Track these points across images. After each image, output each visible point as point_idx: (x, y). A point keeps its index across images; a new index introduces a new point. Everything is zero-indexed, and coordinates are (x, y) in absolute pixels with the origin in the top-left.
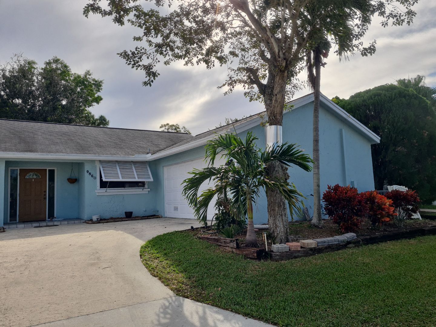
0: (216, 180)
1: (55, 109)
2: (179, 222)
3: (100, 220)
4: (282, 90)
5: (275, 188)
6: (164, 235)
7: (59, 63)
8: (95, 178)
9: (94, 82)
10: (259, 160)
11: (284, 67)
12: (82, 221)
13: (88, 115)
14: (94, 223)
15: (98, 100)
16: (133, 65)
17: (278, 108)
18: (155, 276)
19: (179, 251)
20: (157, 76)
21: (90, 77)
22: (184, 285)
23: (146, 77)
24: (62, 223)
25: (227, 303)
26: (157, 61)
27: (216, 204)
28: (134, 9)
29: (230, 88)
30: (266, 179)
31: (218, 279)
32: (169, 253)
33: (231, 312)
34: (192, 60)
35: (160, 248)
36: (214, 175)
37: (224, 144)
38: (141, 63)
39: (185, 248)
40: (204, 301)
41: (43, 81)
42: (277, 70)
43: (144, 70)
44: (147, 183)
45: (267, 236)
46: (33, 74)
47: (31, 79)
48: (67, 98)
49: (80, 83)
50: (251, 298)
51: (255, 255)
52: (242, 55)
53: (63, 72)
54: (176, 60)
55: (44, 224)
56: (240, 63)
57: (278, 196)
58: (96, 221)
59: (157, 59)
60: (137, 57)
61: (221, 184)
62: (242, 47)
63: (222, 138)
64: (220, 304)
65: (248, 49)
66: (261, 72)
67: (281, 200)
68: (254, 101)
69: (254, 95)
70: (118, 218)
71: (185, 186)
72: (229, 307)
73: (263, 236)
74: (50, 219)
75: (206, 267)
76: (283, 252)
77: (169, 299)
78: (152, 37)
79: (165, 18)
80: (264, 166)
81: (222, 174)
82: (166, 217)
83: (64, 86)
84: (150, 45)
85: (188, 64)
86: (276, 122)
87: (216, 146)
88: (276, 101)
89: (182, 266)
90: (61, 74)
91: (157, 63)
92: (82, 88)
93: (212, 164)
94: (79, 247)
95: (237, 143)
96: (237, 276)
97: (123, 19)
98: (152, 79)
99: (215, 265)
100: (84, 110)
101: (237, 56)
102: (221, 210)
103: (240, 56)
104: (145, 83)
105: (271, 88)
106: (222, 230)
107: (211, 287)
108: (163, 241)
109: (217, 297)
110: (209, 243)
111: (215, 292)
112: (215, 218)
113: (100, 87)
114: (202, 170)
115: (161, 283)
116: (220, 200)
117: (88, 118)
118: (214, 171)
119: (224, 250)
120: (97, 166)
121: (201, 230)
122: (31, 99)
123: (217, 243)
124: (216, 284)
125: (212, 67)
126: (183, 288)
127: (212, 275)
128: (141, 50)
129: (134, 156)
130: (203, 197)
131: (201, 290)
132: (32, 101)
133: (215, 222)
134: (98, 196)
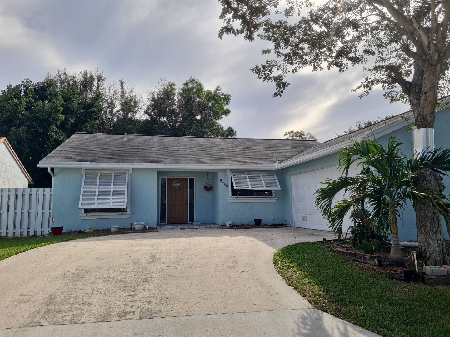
0: (352, 190)
1: (191, 123)
2: (309, 233)
3: (232, 226)
4: (434, 87)
5: (426, 201)
6: (296, 245)
7: (194, 82)
8: (227, 186)
9: (224, 97)
10: (405, 168)
11: (437, 60)
12: (217, 226)
13: (218, 127)
14: (227, 229)
15: (227, 112)
16: (264, 78)
17: (429, 108)
18: (290, 285)
19: (313, 262)
20: (287, 86)
21: (220, 92)
22: (322, 298)
23: (277, 89)
24: (201, 226)
25: (372, 324)
26: (287, 71)
27: (351, 217)
28: (263, 24)
29: (367, 90)
30: (414, 190)
31: (359, 297)
32: (302, 264)
33: (377, 334)
34: (321, 65)
35: (292, 257)
36: (350, 185)
37: (361, 151)
38: (271, 76)
39: (319, 260)
40: (345, 318)
41: (182, 100)
42: (426, 65)
43: (274, 82)
44: (275, 191)
45: (416, 255)
46: (174, 95)
47: (173, 99)
48: (201, 113)
49: (211, 98)
50: (401, 323)
51: (403, 275)
52: (379, 52)
53: (198, 90)
54: (304, 66)
55: (186, 226)
56: (377, 61)
57: (430, 210)
58: (229, 227)
59: (287, 69)
60: (268, 70)
61: (359, 194)
62: (379, 43)
63: (357, 145)
64: (364, 323)
65: (386, 44)
66: (404, 68)
67: (435, 214)
68: (396, 101)
69: (396, 95)
70: (248, 225)
71: (318, 196)
72: (375, 328)
73: (412, 254)
74: (190, 223)
75: (344, 282)
76: (439, 276)
77: (308, 310)
78: (283, 48)
79: (294, 26)
80: (411, 174)
81: (359, 184)
82: (295, 227)
83: (199, 103)
84: (279, 56)
85: (317, 69)
86: (426, 124)
87: (351, 153)
88: (426, 99)
89: (317, 278)
90: (196, 92)
91: (287, 73)
92: (213, 103)
93: (346, 173)
94: (218, 249)
95: (377, 150)
96: (382, 296)
97: (253, 35)
98: (282, 89)
99: (354, 282)
100: (215, 123)
101: (373, 53)
102: (358, 222)
103: (377, 53)
104: (276, 95)
105: (418, 85)
106: (359, 245)
107: (352, 304)
108: (295, 251)
109: (360, 316)
110: (345, 258)
111: (357, 310)
112: (351, 231)
113: (228, 100)
114: (336, 180)
115: (297, 292)
116: (356, 212)
117: (218, 130)
118: (350, 181)
119: (364, 267)
120: (229, 175)
121: (335, 243)
122: (173, 117)
123: (354, 259)
124: (358, 302)
125: (345, 70)
126: (320, 301)
127: (352, 292)
128: (272, 63)
129: (261, 165)
130: (337, 208)
131: (341, 306)
132: (174, 118)
133: (351, 235)
134: (230, 203)
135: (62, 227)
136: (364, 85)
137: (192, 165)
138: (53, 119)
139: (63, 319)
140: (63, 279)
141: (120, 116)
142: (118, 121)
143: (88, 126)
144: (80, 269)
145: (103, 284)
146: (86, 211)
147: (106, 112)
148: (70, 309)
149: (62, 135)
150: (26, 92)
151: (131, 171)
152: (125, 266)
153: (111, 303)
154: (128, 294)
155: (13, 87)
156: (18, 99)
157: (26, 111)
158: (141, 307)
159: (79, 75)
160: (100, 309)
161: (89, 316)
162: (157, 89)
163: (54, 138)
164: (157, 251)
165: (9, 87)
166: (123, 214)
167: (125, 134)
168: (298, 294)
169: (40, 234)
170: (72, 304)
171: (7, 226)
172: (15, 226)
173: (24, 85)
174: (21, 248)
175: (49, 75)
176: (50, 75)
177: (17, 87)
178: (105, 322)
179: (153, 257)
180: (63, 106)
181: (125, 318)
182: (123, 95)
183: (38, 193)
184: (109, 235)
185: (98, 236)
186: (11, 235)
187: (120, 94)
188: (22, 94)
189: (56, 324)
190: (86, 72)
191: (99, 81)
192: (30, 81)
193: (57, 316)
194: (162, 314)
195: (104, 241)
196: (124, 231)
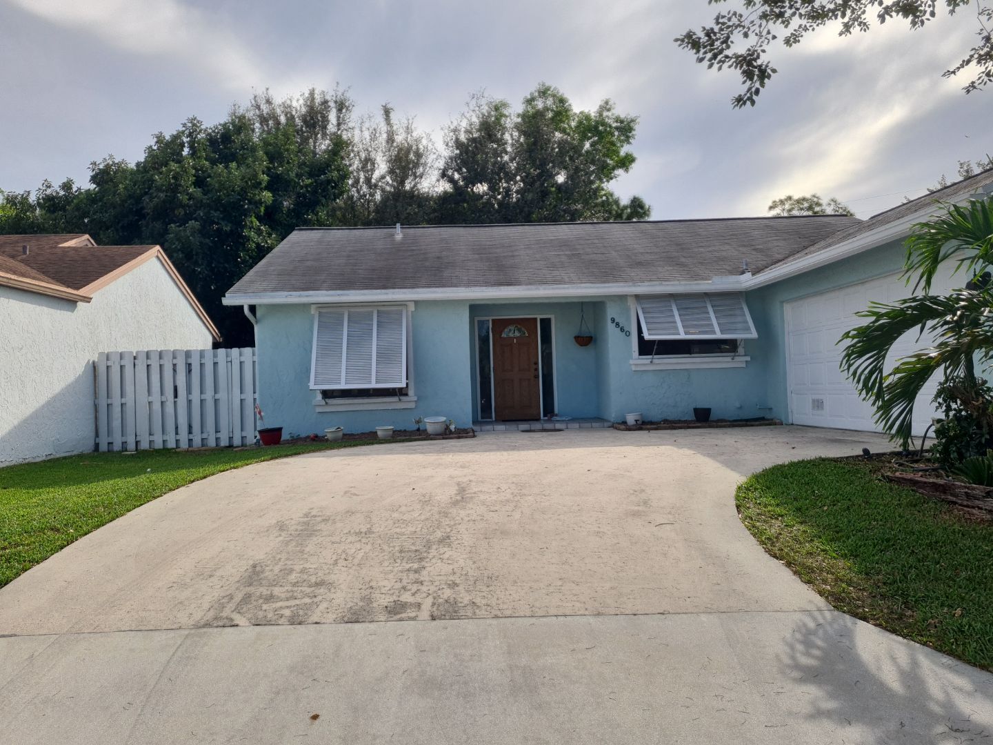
0: (940, 330)
1: (545, 194)
2: (829, 437)
3: (642, 425)
6: (792, 464)
7: (549, 95)
8: (628, 333)
9: (619, 124)
12: (606, 424)
13: (607, 198)
14: (630, 430)
15: (626, 163)
16: (710, 60)
18: (775, 556)
19: (834, 505)
20: (769, 77)
21: (609, 114)
22: (854, 587)
23: (744, 82)
24: (569, 426)
25: (982, 650)
26: (770, 37)
27: (938, 395)
29: (986, 68)
31: (950, 587)
32: (807, 509)
34: (863, 16)
35: (783, 493)
36: (933, 318)
37: (966, 230)
38: (729, 52)
39: (849, 500)
40: (911, 636)
41: (522, 140)
43: (737, 67)
44: (743, 342)
46: (504, 129)
47: (502, 139)
48: (565, 168)
49: (590, 131)
53: (558, 113)
54: (818, 25)
55: (537, 426)
58: (633, 425)
59: (769, 33)
60: (720, 39)
61: (958, 339)
63: (959, 215)
64: (961, 648)
70: (680, 421)
71: (849, 347)
72: (989, 661)
74: (546, 418)
75: (913, 551)
77: (817, 614)
81: (959, 313)
82: (792, 424)
83: (561, 144)
85: (851, 30)
87: (941, 237)
89: (844, 542)
90: (552, 119)
91: (768, 43)
92: (593, 142)
93: (925, 288)
94: (605, 475)
98: (757, 85)
99: (940, 552)
100: (599, 189)
102: (955, 410)
104: (740, 101)
106: (957, 464)
107: (933, 603)
108: (791, 480)
109: (951, 631)
110: (918, 494)
111: (945, 618)
112: (935, 432)
113: (630, 132)
114: (898, 306)
115: (791, 573)
116: (951, 384)
117: (608, 205)
118: (934, 306)
119: (967, 516)
120: (631, 307)
121: (893, 461)
122: (503, 181)
123: (943, 497)
124: (947, 597)
125: (928, 20)
126: (850, 594)
127: (932, 574)
128: (729, 19)
129: (709, 280)
130: (898, 376)
131: (903, 607)
132: (504, 185)
133: (936, 442)
134: (635, 371)
135: (280, 429)
136: (980, 56)
137: (545, 289)
138: (250, 203)
139: (276, 613)
140: (277, 534)
141: (388, 188)
142: (385, 200)
143: (322, 214)
144: (312, 514)
145: (358, 546)
146: (327, 394)
147: (357, 181)
148: (291, 594)
149: (270, 235)
150: (192, 147)
151: (412, 307)
152: (403, 509)
153: (373, 584)
154: (408, 566)
155: (168, 138)
156: (179, 162)
157: (195, 188)
158: (435, 595)
159: (298, 100)
160: (350, 595)
161: (329, 610)
162: (466, 120)
163: (254, 242)
164: (472, 478)
165: (160, 139)
166: (400, 400)
167: (398, 225)
168: (794, 577)
169: (240, 444)
170: (294, 584)
171: (177, 428)
172: (190, 427)
173: (187, 132)
174: (201, 470)
175: (237, 107)
176: (239, 107)
177: (176, 138)
178: (358, 622)
179: (462, 490)
180: (268, 171)
181: (400, 616)
182: (390, 140)
183: (229, 359)
184: (373, 444)
185: (350, 446)
186: (184, 445)
187: (385, 136)
188: (186, 151)
189: (263, 623)
190: (312, 93)
191: (340, 110)
192: (198, 122)
193: (265, 607)
194: (477, 611)
195: (361, 457)
196: (405, 436)
